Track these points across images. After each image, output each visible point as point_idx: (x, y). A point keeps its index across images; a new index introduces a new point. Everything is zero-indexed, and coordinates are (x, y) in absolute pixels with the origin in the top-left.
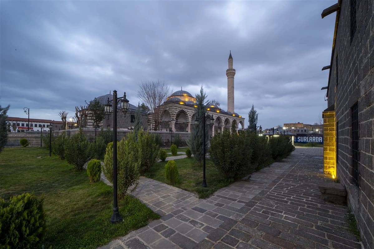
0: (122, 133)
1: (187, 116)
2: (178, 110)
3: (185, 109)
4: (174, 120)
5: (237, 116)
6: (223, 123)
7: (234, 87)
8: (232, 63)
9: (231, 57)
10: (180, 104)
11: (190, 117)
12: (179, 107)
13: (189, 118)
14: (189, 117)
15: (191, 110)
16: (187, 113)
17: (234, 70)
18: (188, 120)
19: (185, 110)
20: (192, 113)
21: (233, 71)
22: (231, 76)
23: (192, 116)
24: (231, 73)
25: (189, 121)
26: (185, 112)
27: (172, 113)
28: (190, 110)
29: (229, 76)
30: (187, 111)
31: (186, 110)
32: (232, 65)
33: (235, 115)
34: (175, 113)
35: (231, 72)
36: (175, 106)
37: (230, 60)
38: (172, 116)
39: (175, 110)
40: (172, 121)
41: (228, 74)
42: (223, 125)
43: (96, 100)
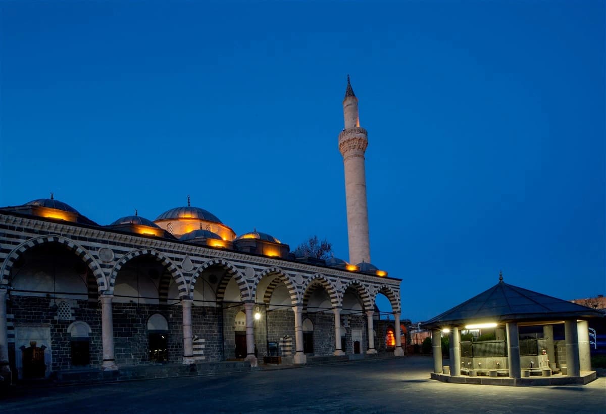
2: (20, 240)
9: (349, 94)
11: (108, 271)
12: (31, 232)
13: (98, 276)
15: (114, 244)
18: (99, 285)
19: (71, 245)
20: (120, 256)
22: (352, 152)
23: (118, 267)
24: (351, 142)
25: (104, 289)
26: (73, 249)
28: (103, 242)
30: (87, 248)
31: (81, 243)
37: (349, 101)
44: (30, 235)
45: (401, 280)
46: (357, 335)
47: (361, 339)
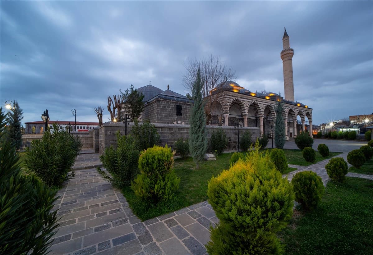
0: (167, 129)
1: (242, 108)
2: (231, 99)
3: (240, 98)
4: (227, 113)
5: (302, 106)
6: (287, 116)
7: (293, 71)
8: (288, 42)
9: (286, 35)
10: (233, 92)
11: (247, 108)
12: (233, 96)
13: (245, 110)
14: (245, 108)
15: (248, 99)
16: (243, 104)
17: (292, 50)
18: (245, 112)
19: (240, 100)
20: (249, 103)
21: (291, 52)
22: (288, 58)
23: (249, 107)
24: (287, 55)
25: (246, 114)
26: (240, 101)
27: (224, 104)
28: (246, 99)
29: (285, 59)
30: (243, 101)
31: (242, 99)
32: (288, 45)
33: (300, 105)
34: (228, 104)
35: (288, 52)
36: (228, 95)
37: (286, 38)
38: (225, 108)
39: (228, 100)
40: (224, 114)
41: (283, 57)
42: (286, 118)
43: (133, 88)
44: (232, 97)
45: (312, 109)
46: (291, 130)
47: (292, 132)
